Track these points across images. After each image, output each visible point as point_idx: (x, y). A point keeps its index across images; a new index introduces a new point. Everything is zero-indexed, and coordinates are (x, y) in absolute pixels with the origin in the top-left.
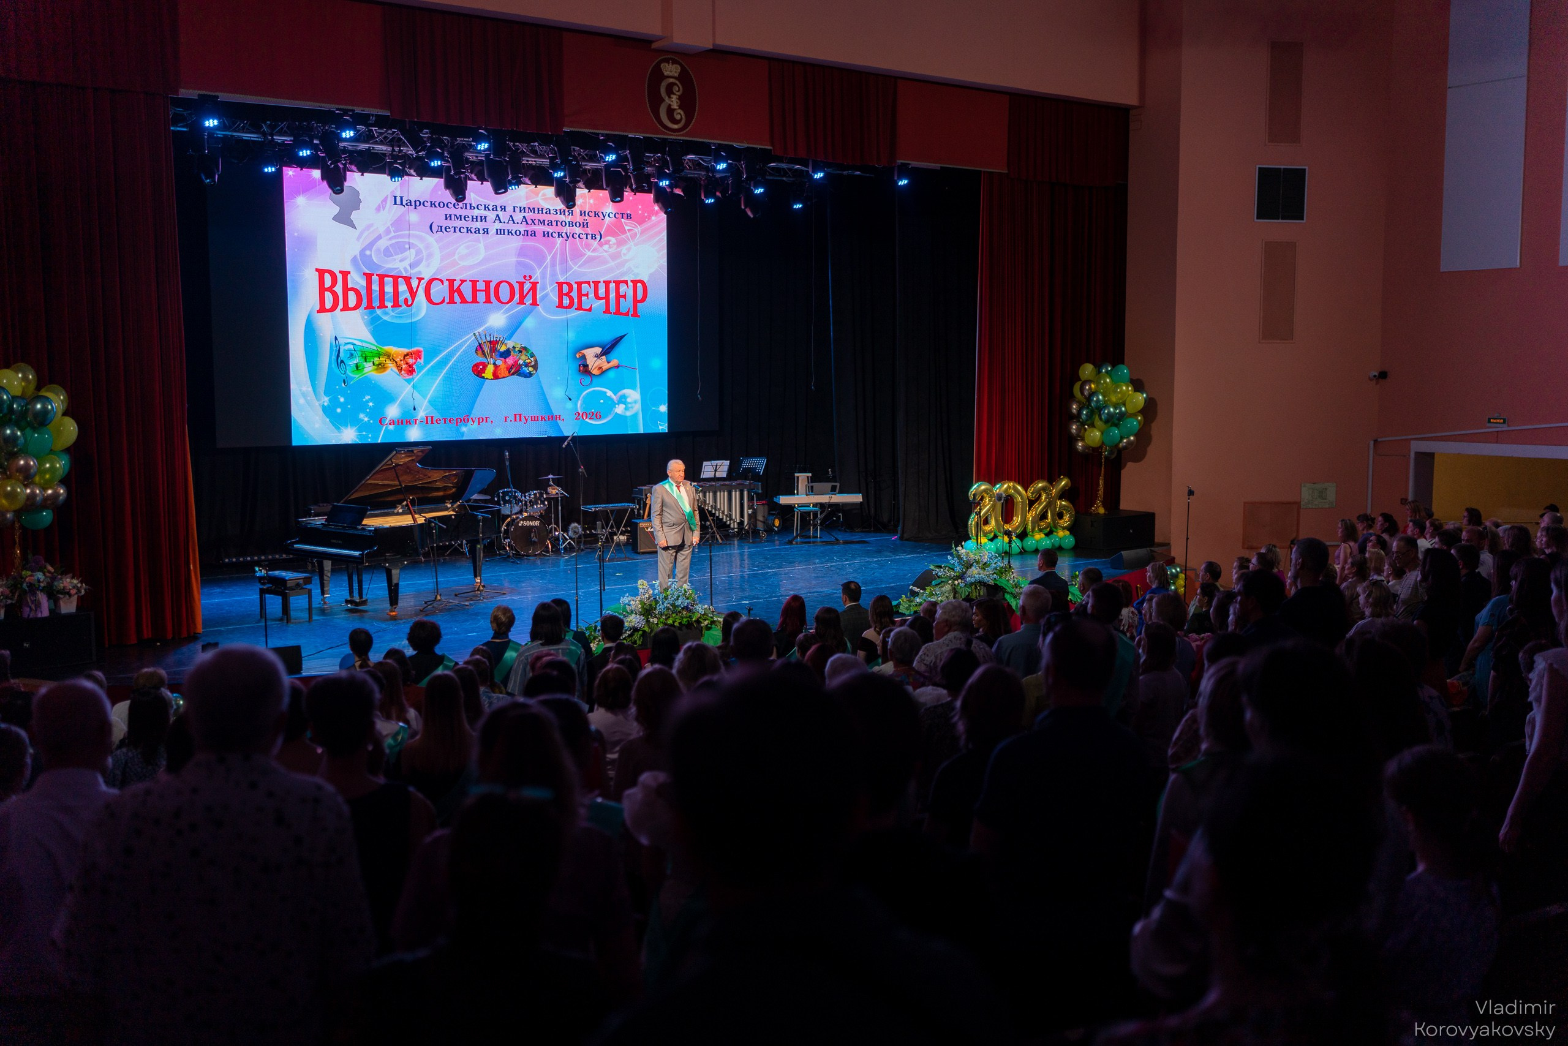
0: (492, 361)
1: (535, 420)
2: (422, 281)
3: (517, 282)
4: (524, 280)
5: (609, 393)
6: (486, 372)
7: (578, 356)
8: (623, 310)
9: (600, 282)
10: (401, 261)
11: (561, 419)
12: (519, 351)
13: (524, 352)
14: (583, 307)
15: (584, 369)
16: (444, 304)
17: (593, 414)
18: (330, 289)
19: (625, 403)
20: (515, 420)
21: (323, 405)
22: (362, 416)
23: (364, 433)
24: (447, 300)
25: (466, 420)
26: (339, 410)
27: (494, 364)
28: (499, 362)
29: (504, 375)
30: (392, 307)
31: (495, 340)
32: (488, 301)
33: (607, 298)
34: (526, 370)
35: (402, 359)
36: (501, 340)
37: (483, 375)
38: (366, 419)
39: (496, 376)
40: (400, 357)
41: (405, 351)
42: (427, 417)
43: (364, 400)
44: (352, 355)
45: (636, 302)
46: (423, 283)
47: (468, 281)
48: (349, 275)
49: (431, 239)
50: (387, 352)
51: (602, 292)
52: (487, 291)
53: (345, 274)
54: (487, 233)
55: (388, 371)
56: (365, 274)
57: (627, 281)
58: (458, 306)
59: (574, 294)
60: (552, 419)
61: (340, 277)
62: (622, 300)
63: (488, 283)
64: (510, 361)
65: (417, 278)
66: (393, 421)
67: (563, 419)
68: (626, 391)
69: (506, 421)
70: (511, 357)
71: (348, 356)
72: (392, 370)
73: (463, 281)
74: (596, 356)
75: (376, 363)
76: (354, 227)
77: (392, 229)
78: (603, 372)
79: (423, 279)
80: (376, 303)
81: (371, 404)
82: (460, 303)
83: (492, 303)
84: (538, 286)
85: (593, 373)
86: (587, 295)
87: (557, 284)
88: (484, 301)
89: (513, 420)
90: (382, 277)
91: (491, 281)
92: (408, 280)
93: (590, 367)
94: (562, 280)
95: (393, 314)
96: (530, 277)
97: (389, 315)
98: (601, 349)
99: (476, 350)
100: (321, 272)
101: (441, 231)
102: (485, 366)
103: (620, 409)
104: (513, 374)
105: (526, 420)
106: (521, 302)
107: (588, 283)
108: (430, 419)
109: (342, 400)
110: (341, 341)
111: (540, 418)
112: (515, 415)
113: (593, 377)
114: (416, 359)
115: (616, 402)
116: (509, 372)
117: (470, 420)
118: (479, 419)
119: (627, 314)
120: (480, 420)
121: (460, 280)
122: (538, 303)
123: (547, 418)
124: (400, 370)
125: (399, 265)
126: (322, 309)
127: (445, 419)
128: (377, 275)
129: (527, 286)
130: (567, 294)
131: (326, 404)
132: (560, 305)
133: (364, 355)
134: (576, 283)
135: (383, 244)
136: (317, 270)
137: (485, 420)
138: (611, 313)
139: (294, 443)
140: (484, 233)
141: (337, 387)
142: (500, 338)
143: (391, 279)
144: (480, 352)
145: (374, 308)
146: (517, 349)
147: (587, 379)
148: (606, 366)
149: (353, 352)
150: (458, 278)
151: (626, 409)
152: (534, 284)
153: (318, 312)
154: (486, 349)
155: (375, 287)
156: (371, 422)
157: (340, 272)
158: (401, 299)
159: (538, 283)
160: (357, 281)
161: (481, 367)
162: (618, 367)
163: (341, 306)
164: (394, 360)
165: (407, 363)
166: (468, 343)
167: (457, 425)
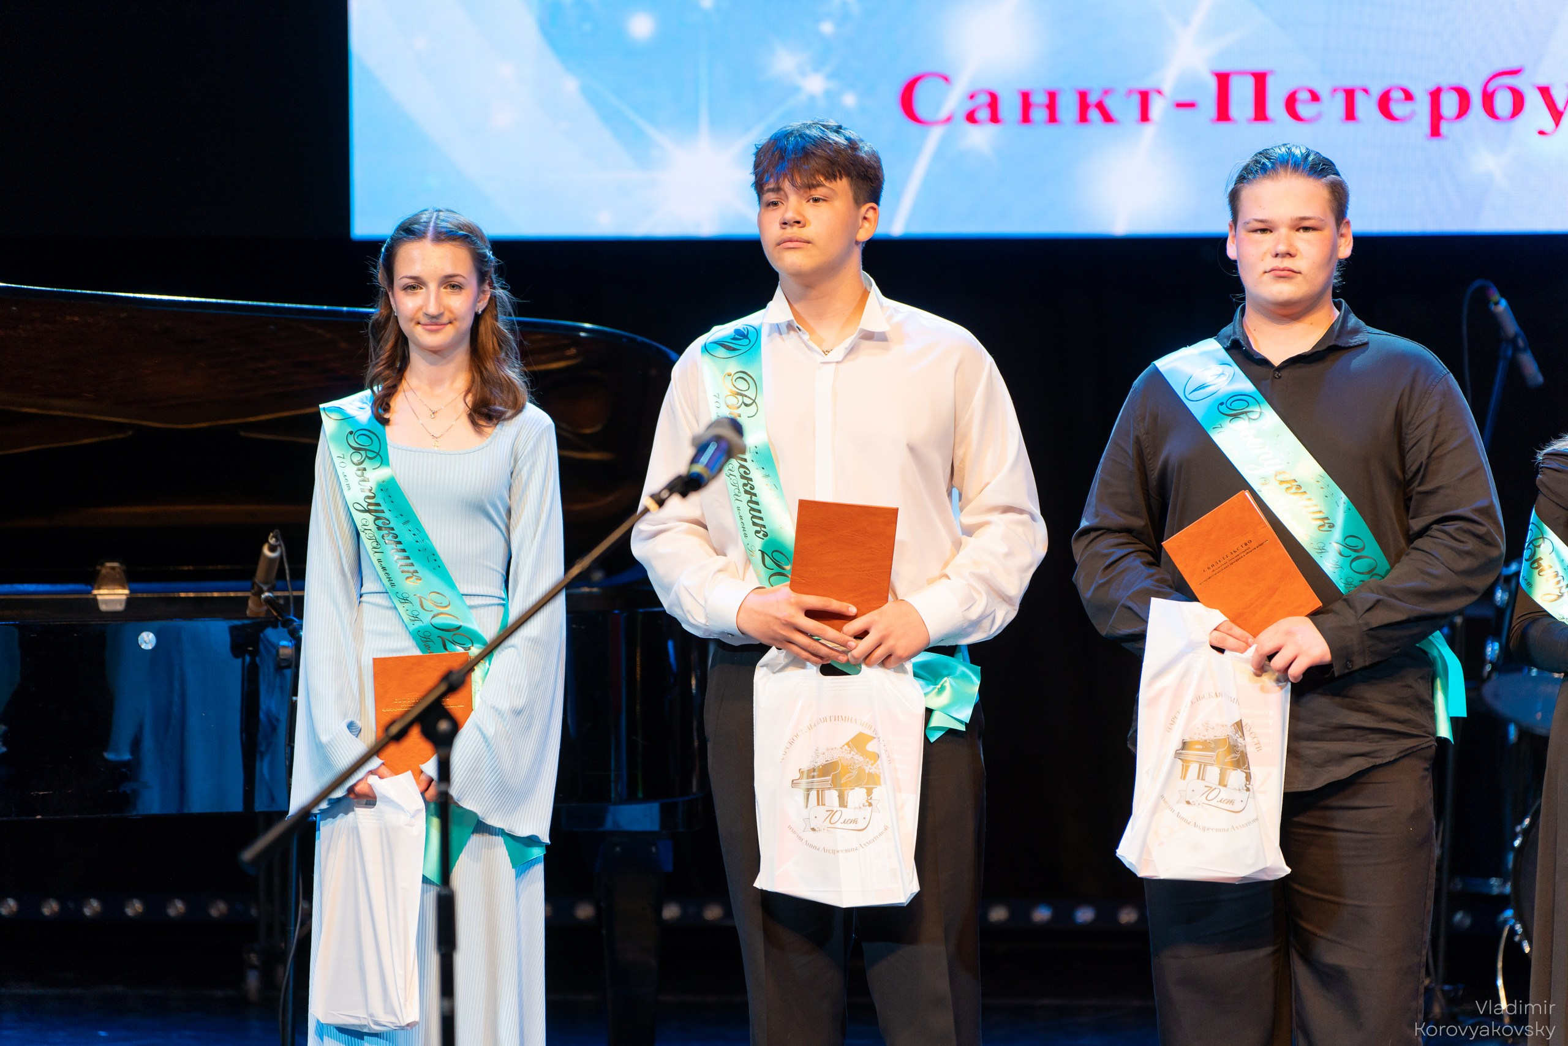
25: (1503, 103)
42: (1224, 79)
66: (993, 98)
108: (1242, 90)
117: (1534, 102)
167: (1435, 132)
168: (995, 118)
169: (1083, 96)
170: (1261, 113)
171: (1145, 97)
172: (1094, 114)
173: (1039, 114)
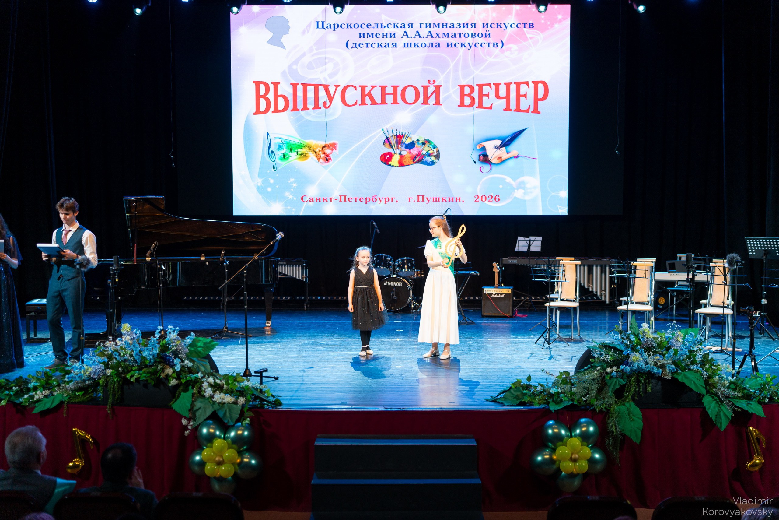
0: (398, 151)
1: (436, 201)
2: (339, 88)
3: (422, 86)
4: (428, 85)
5: (509, 180)
6: (393, 160)
7: (478, 148)
8: (523, 107)
9: (500, 84)
10: (321, 72)
11: (461, 200)
12: (422, 143)
13: (427, 144)
14: (484, 106)
15: (484, 159)
16: (357, 106)
17: (492, 197)
18: (264, 97)
19: (523, 188)
20: (418, 201)
21: (257, 185)
22: (287, 194)
23: (289, 208)
24: (359, 102)
25: (374, 200)
26: (269, 189)
27: (400, 154)
28: (405, 152)
29: (409, 164)
30: (313, 109)
31: (401, 134)
32: (395, 102)
33: (508, 97)
34: (428, 159)
35: (321, 149)
36: (406, 134)
37: (390, 163)
38: (291, 197)
39: (401, 164)
40: (319, 148)
41: (323, 144)
42: (341, 196)
43: (289, 182)
44: (280, 147)
45: (536, 100)
46: (339, 90)
47: (378, 86)
48: (279, 85)
49: (347, 54)
50: (308, 144)
51: (503, 92)
52: (395, 94)
53: (276, 84)
54: (396, 47)
55: (309, 159)
56: (291, 84)
57: (528, 82)
58: (369, 107)
59: (476, 95)
60: (453, 201)
61: (272, 87)
62: (522, 99)
63: (395, 88)
64: (414, 151)
65: (335, 86)
66: (313, 199)
67: (463, 201)
68: (525, 179)
69: (409, 201)
70: (415, 149)
71: (278, 147)
72: (312, 158)
73: (373, 87)
74: (496, 148)
75: (299, 153)
76: (284, 47)
77: (314, 48)
78: (502, 161)
79: (339, 86)
80: (300, 106)
81: (295, 185)
82: (371, 104)
83: (399, 104)
84: (441, 89)
85: (493, 161)
86: (488, 95)
87: (459, 87)
88: (392, 102)
89: (416, 200)
90: (305, 86)
91: (399, 86)
92: (326, 87)
93: (490, 157)
94: (463, 83)
95: (314, 114)
96: (434, 81)
97: (310, 115)
98: (500, 142)
99: (384, 142)
100: (257, 84)
101: (356, 47)
102: (391, 155)
103: (519, 194)
104: (417, 162)
105: (429, 201)
106: (425, 102)
107: (489, 85)
108: (343, 198)
109: (272, 181)
110: (272, 136)
111: (441, 199)
112: (418, 196)
113: (493, 167)
114: (332, 150)
115: (515, 187)
116: (413, 161)
117: (378, 200)
118: (385, 198)
119: (527, 111)
120: (387, 200)
121: (371, 86)
122: (441, 103)
123: (447, 200)
124: (319, 158)
125: (318, 77)
126: (258, 112)
127: (356, 198)
128: (301, 84)
129: (431, 89)
130: (469, 95)
131: (259, 185)
132: (462, 104)
133: (290, 147)
134: (477, 85)
135: (307, 60)
136: (254, 82)
137: (391, 200)
138: (511, 110)
139: (234, 214)
140: (393, 47)
141: (268, 172)
142: (406, 132)
143: (313, 87)
144: (387, 144)
145: (298, 110)
146: (420, 142)
147: (487, 167)
148: (505, 156)
149: (281, 144)
150: (369, 85)
151: (525, 193)
152: (438, 88)
153: (255, 114)
154: (393, 141)
155: (300, 94)
156: (295, 199)
157: (272, 83)
158: (321, 104)
159: (441, 86)
160: (285, 89)
161: (388, 156)
162: (517, 157)
163: (272, 108)
164: (314, 151)
165: (325, 153)
166: (377, 137)
167: (366, 203)
168: (313, 201)
169: (324, 198)
170: (345, 201)
171: (331, 198)
172: (325, 201)
173: (318, 201)
